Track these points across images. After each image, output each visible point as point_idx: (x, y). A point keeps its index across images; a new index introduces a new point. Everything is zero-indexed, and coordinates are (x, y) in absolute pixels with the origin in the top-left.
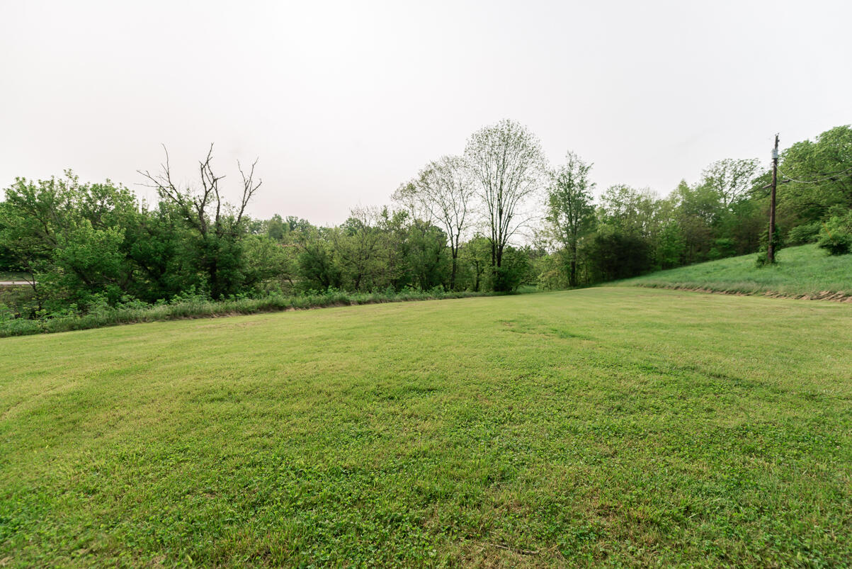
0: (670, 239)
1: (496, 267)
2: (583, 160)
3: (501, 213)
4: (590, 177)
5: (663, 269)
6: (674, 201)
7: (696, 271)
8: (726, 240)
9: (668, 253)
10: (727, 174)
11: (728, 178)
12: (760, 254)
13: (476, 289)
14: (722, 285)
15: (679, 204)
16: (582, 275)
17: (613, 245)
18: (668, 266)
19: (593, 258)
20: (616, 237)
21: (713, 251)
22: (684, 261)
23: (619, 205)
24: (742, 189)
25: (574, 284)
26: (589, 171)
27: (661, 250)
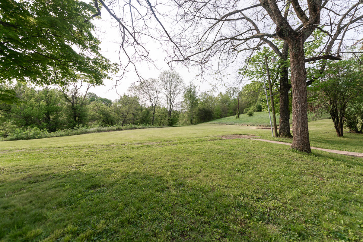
0: (218, 110)
1: (169, 117)
2: (194, 84)
3: (170, 100)
4: (197, 90)
5: (216, 119)
6: (219, 98)
7: (224, 120)
8: (231, 111)
9: (217, 114)
10: (232, 91)
11: (232, 92)
12: (236, 116)
13: (163, 125)
14: (228, 123)
15: (220, 99)
16: (194, 121)
17: (203, 112)
18: (217, 118)
19: (198, 115)
20: (204, 109)
21: (228, 114)
22: (221, 117)
23: (204, 98)
24: (235, 96)
25: (192, 124)
26: (196, 88)
27: (216, 113)
